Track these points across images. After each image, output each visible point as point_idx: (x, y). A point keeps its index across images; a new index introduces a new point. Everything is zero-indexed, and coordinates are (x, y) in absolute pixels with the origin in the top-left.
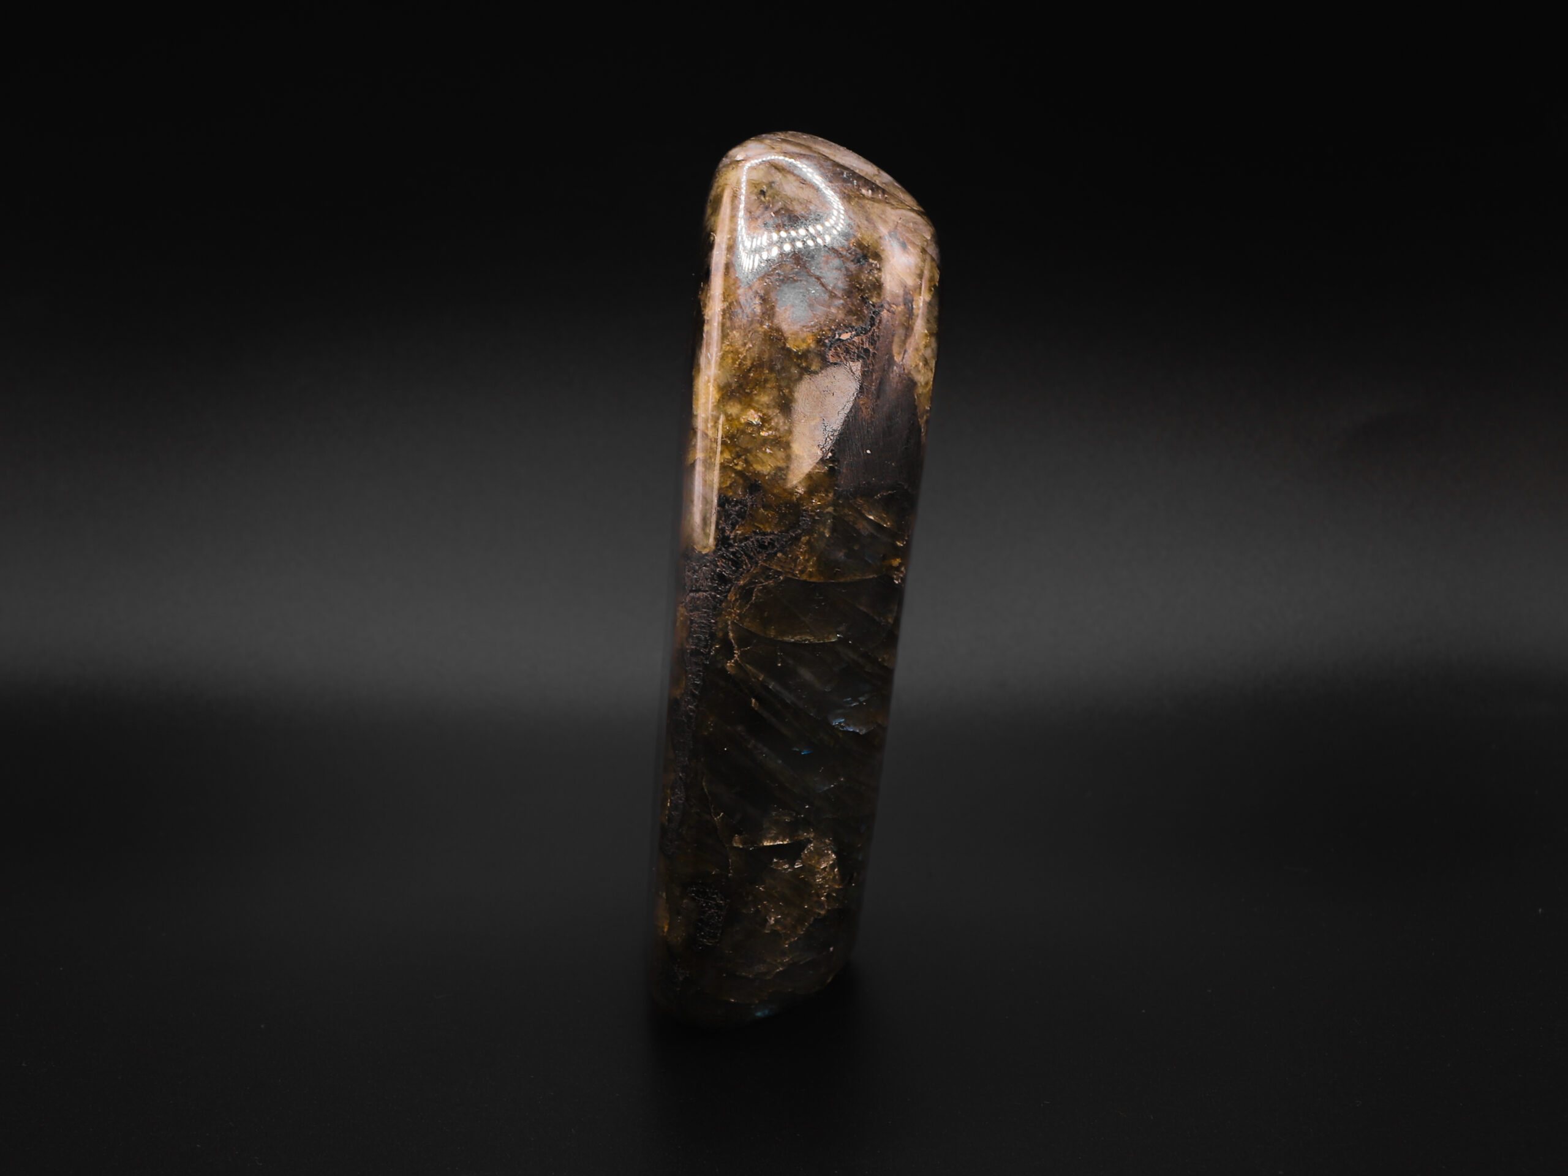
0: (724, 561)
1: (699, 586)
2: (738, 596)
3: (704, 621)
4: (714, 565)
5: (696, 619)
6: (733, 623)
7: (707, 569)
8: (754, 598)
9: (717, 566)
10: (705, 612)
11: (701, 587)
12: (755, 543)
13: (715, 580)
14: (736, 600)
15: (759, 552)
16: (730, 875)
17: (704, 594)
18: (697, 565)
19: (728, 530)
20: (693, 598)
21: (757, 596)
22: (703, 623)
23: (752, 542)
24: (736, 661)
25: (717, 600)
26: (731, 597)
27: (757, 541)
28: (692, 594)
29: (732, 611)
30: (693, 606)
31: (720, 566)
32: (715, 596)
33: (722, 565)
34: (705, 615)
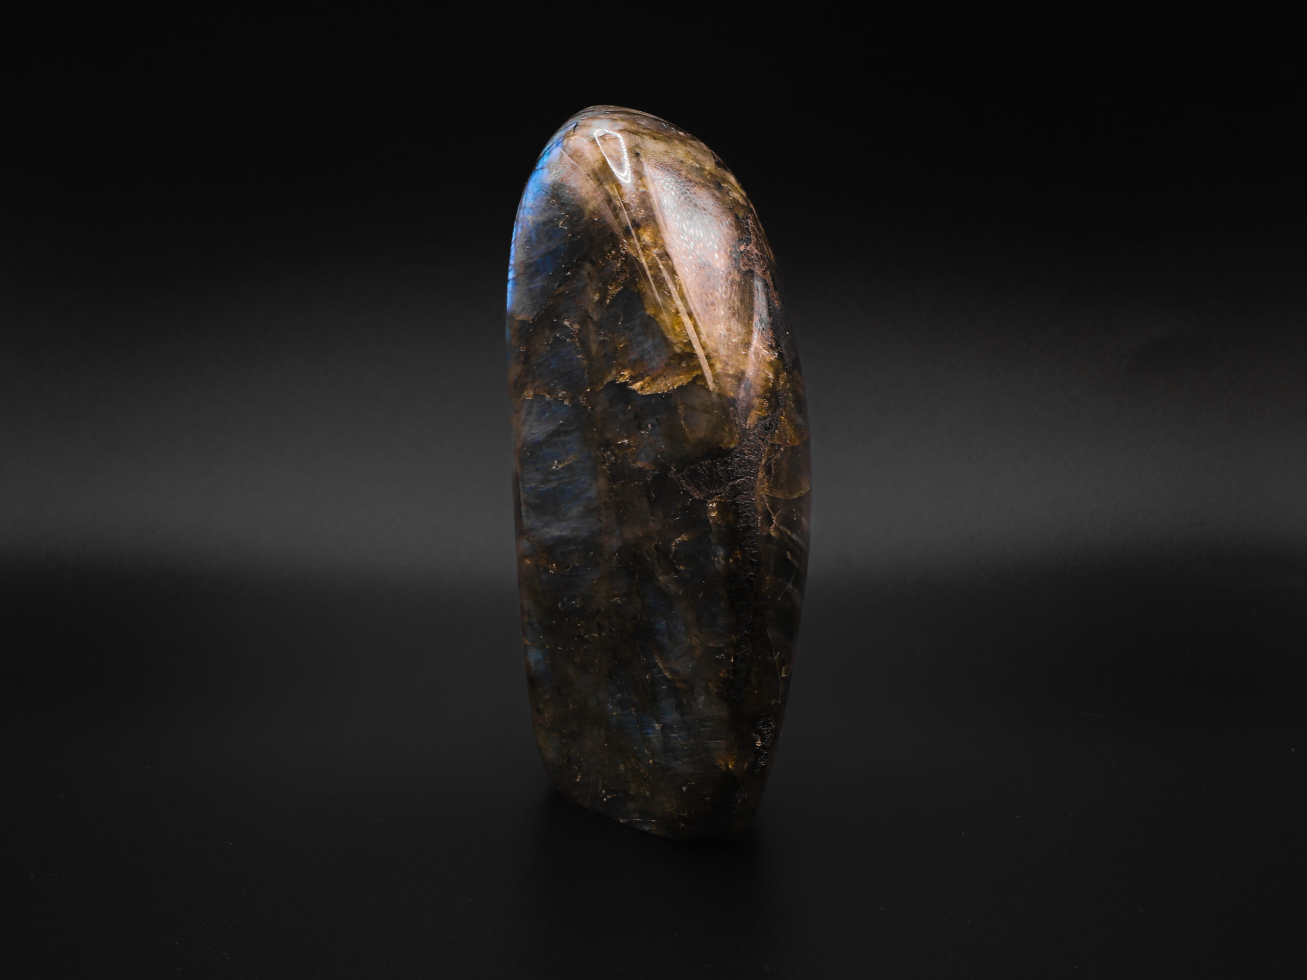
0: (748, 448)
1: (736, 475)
2: (764, 473)
3: (748, 501)
4: (743, 454)
5: (741, 502)
6: (767, 495)
7: (738, 459)
8: (773, 471)
9: (745, 455)
10: (747, 494)
11: (738, 475)
12: (762, 427)
13: (747, 466)
14: (764, 477)
15: (766, 434)
16: (779, 701)
17: (742, 479)
18: (729, 459)
19: (744, 423)
20: (733, 486)
21: (775, 470)
22: (747, 503)
23: (760, 427)
24: (775, 525)
25: (752, 481)
26: (760, 475)
27: (763, 425)
28: (730, 484)
29: (764, 486)
30: (735, 492)
31: (747, 454)
32: (750, 478)
33: (748, 453)
34: (747, 496)
